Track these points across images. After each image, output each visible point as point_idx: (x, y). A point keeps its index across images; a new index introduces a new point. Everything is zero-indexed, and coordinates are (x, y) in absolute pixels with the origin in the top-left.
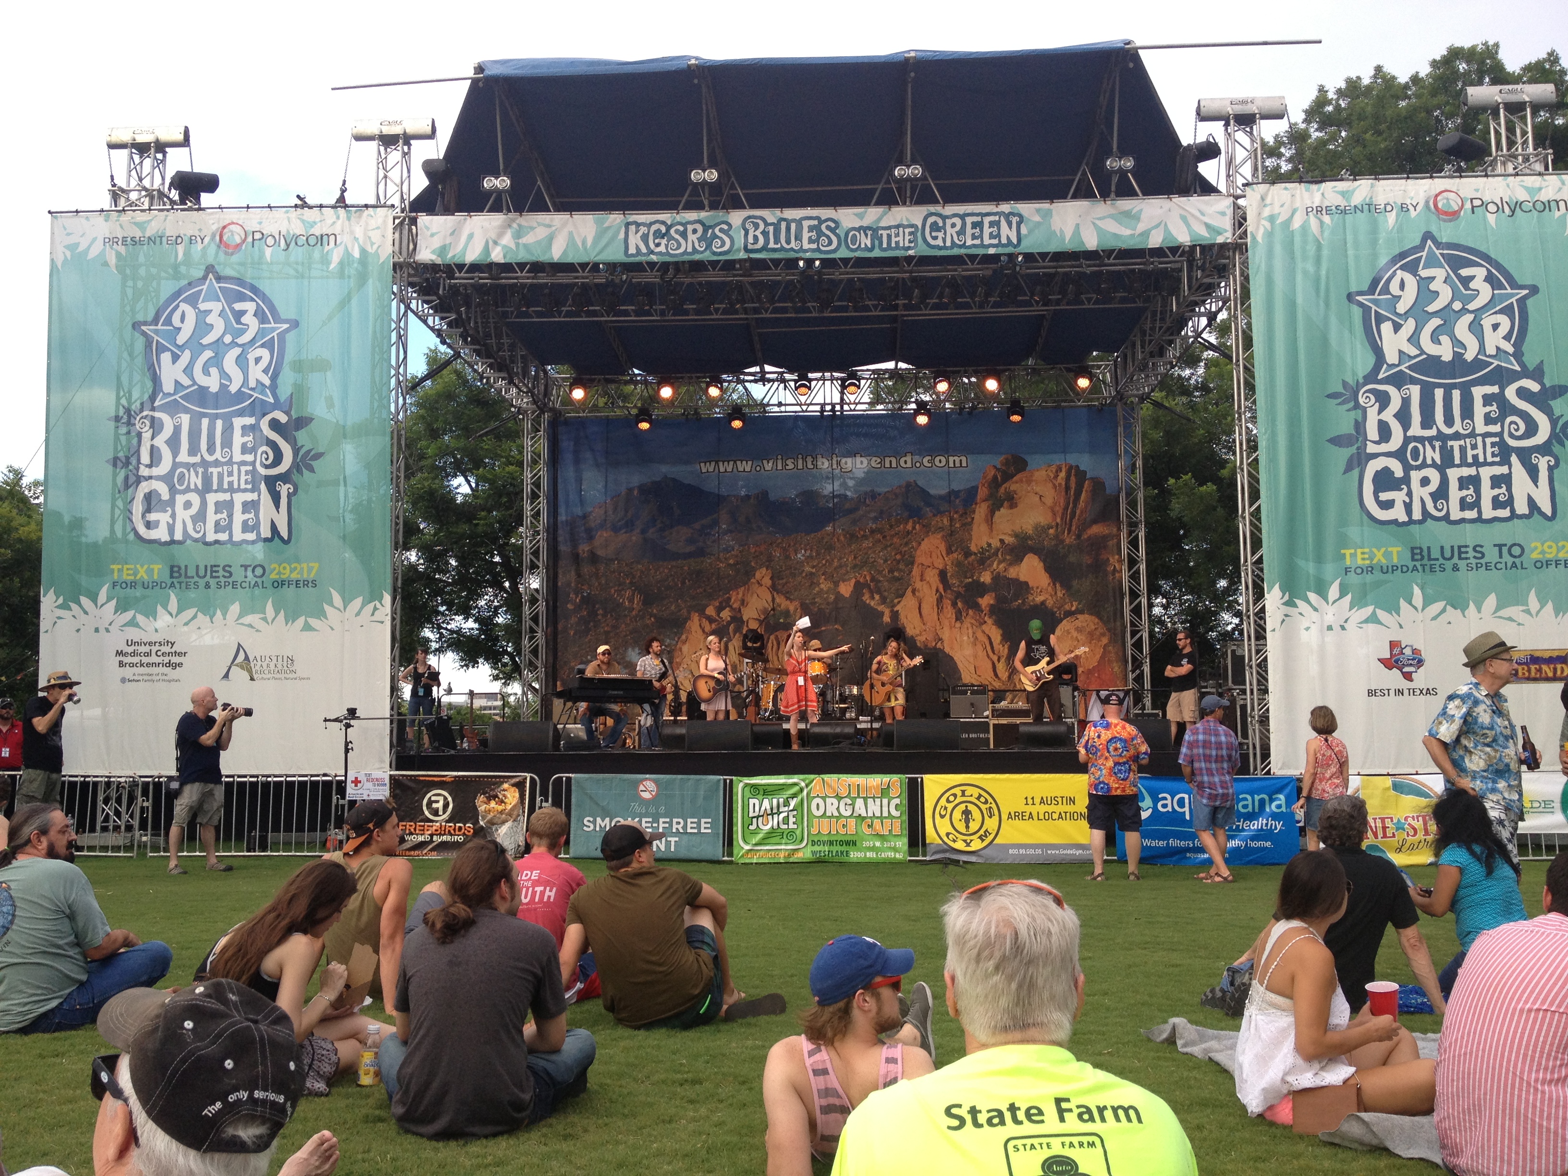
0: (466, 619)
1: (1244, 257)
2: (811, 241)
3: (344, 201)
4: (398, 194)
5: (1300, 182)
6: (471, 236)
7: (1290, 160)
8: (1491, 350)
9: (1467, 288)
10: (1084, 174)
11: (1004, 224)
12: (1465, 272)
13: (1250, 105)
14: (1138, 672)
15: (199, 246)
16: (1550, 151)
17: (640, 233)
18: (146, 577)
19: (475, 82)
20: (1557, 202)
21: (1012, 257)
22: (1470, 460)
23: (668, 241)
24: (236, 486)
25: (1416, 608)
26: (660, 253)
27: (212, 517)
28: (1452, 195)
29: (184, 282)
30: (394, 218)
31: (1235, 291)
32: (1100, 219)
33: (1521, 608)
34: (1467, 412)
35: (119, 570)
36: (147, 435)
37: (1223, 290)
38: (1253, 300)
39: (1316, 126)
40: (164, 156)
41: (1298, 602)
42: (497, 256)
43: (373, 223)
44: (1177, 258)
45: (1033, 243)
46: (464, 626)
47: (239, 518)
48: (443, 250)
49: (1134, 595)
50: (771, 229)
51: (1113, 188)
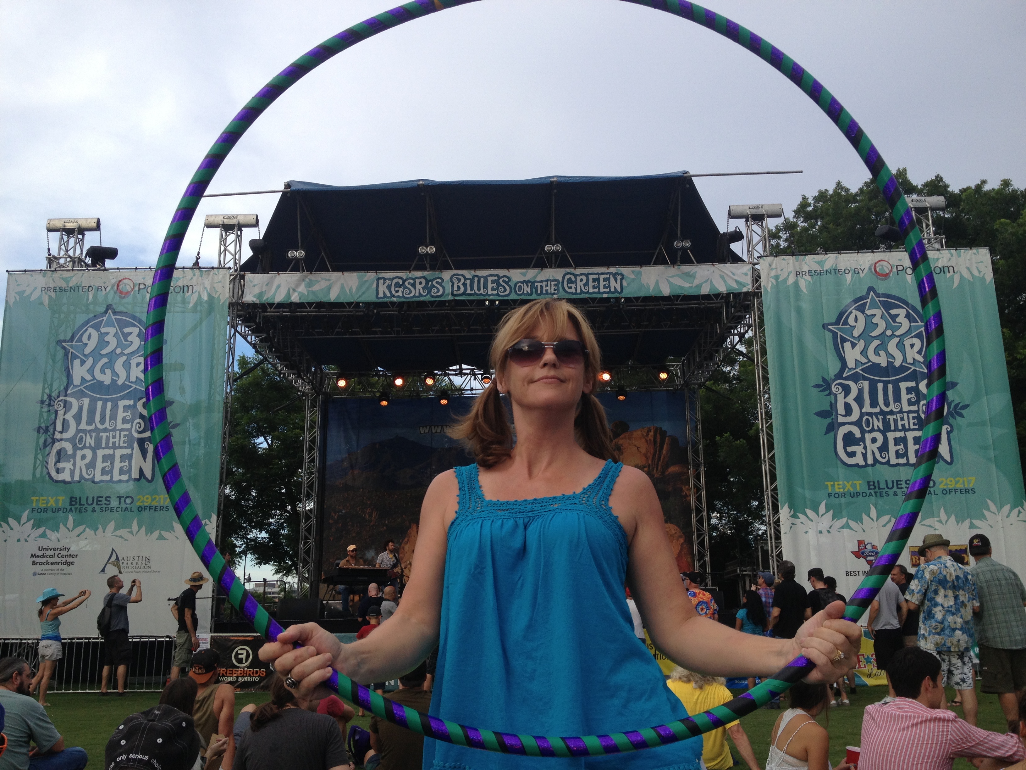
0: (261, 531)
1: (759, 300)
2: (493, 289)
3: (198, 265)
4: (232, 261)
5: (793, 255)
6: (279, 286)
7: (785, 241)
8: (910, 360)
9: (895, 322)
10: (661, 249)
11: (612, 279)
12: (893, 312)
13: (760, 209)
14: (702, 562)
15: (104, 292)
16: (944, 236)
17: (386, 284)
18: (54, 505)
19: (284, 194)
20: (948, 268)
21: (618, 299)
22: (900, 427)
23: (404, 289)
24: (117, 445)
25: (873, 520)
26: (399, 297)
27: (99, 465)
28: (885, 263)
29: (92, 315)
30: (230, 275)
31: (755, 320)
32: (670, 277)
33: (936, 519)
34: (897, 398)
35: (37, 500)
36: (61, 413)
37: (748, 320)
38: (766, 327)
39: (802, 220)
40: (83, 237)
41: (800, 515)
42: (295, 298)
43: (216, 279)
44: (719, 301)
45: (631, 291)
46: (259, 536)
47: (118, 465)
48: (261, 294)
49: (699, 511)
50: (468, 282)
51: (679, 259)
